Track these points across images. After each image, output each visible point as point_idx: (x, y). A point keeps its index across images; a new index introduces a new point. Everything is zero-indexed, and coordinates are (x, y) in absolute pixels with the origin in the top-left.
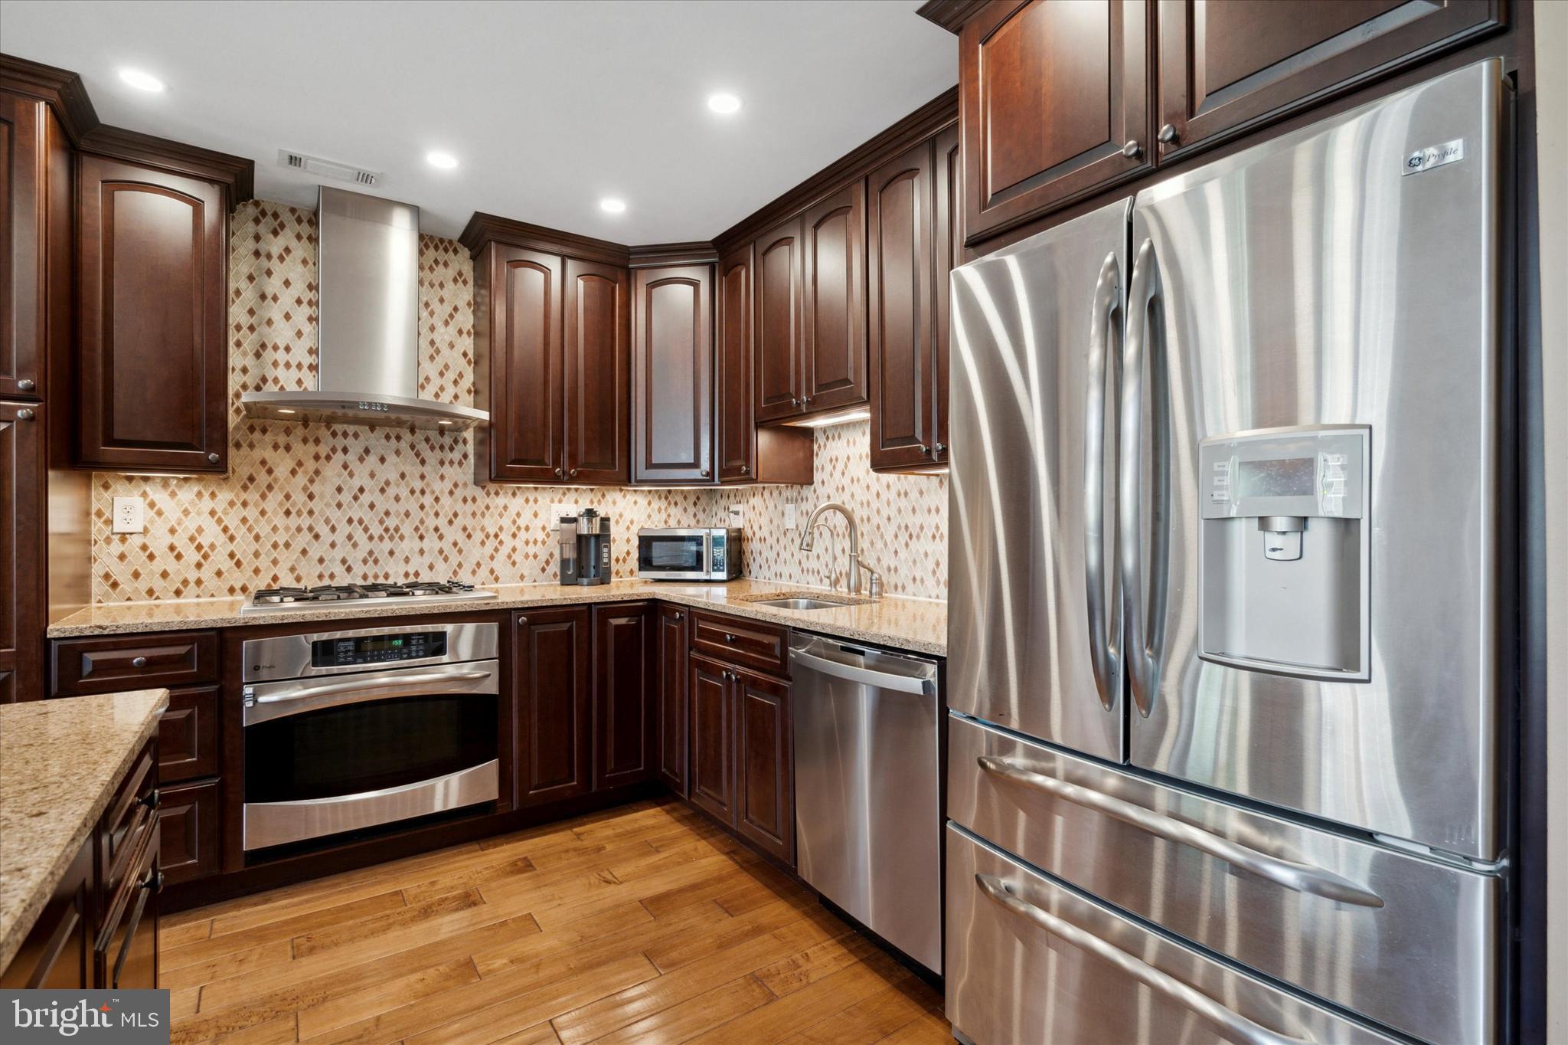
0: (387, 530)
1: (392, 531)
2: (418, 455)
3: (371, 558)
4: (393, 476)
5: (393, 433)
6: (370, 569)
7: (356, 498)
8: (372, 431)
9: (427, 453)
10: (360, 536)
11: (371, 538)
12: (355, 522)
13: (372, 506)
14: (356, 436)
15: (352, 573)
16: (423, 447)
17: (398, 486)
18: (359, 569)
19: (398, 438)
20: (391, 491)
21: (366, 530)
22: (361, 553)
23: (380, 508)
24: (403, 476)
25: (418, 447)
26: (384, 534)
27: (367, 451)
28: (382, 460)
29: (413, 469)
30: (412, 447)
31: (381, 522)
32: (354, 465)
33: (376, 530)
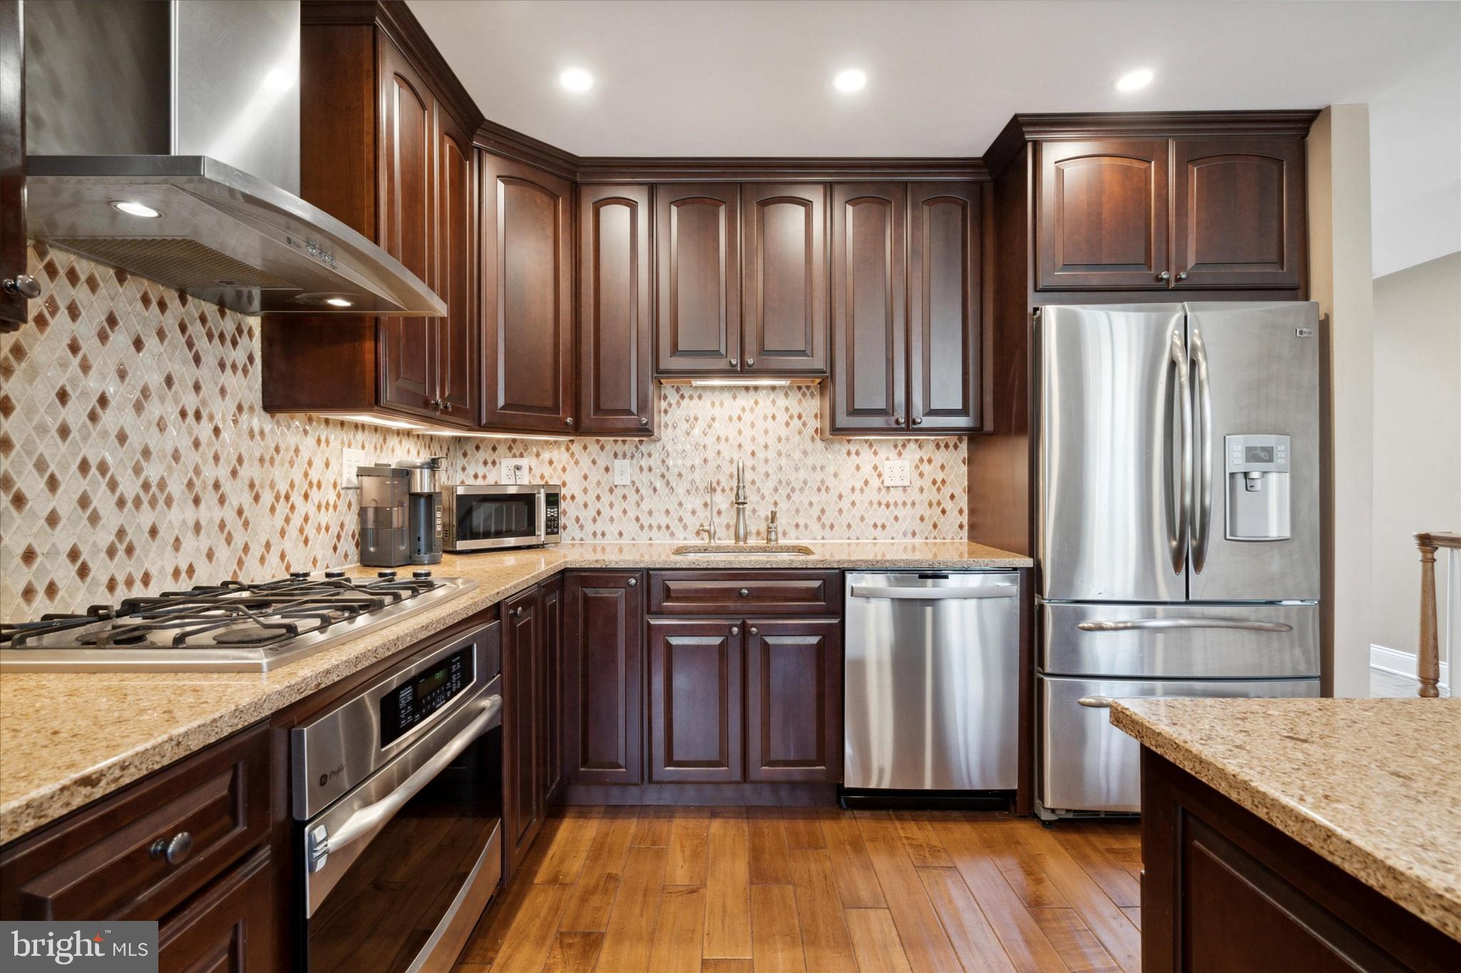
0: (146, 486)
1: (154, 489)
2: (190, 344)
3: (121, 545)
4: (156, 380)
5: (156, 291)
6: (121, 568)
7: (93, 417)
8: (121, 280)
9: (202, 344)
10: (103, 501)
11: (121, 503)
12: (94, 470)
13: (122, 438)
14: (92, 284)
15: (89, 579)
16: (196, 329)
17: (162, 399)
18: (101, 569)
19: (162, 306)
20: (154, 409)
21: (113, 485)
22: (105, 537)
23: (135, 440)
24: (169, 381)
25: (190, 329)
26: (142, 495)
27: (112, 320)
28: (138, 344)
29: (185, 372)
30: (183, 328)
31: (137, 470)
32: (90, 345)
33: (129, 487)
